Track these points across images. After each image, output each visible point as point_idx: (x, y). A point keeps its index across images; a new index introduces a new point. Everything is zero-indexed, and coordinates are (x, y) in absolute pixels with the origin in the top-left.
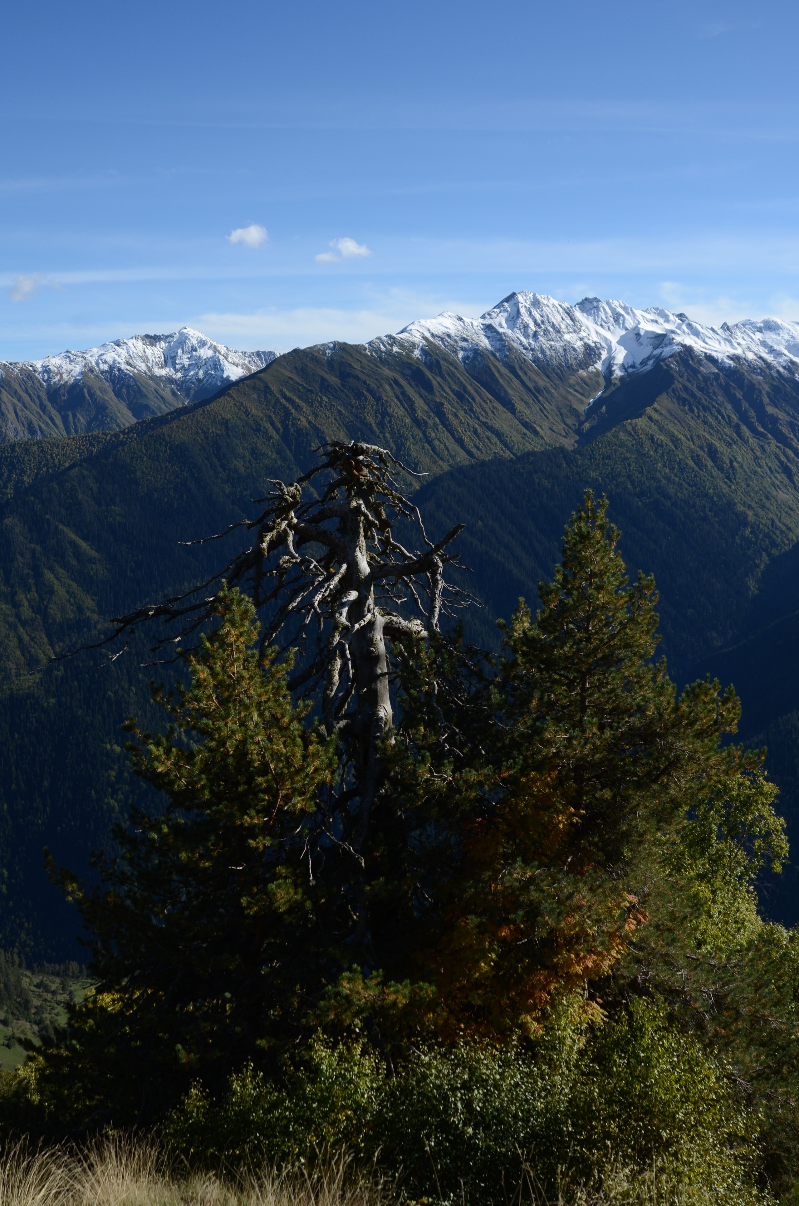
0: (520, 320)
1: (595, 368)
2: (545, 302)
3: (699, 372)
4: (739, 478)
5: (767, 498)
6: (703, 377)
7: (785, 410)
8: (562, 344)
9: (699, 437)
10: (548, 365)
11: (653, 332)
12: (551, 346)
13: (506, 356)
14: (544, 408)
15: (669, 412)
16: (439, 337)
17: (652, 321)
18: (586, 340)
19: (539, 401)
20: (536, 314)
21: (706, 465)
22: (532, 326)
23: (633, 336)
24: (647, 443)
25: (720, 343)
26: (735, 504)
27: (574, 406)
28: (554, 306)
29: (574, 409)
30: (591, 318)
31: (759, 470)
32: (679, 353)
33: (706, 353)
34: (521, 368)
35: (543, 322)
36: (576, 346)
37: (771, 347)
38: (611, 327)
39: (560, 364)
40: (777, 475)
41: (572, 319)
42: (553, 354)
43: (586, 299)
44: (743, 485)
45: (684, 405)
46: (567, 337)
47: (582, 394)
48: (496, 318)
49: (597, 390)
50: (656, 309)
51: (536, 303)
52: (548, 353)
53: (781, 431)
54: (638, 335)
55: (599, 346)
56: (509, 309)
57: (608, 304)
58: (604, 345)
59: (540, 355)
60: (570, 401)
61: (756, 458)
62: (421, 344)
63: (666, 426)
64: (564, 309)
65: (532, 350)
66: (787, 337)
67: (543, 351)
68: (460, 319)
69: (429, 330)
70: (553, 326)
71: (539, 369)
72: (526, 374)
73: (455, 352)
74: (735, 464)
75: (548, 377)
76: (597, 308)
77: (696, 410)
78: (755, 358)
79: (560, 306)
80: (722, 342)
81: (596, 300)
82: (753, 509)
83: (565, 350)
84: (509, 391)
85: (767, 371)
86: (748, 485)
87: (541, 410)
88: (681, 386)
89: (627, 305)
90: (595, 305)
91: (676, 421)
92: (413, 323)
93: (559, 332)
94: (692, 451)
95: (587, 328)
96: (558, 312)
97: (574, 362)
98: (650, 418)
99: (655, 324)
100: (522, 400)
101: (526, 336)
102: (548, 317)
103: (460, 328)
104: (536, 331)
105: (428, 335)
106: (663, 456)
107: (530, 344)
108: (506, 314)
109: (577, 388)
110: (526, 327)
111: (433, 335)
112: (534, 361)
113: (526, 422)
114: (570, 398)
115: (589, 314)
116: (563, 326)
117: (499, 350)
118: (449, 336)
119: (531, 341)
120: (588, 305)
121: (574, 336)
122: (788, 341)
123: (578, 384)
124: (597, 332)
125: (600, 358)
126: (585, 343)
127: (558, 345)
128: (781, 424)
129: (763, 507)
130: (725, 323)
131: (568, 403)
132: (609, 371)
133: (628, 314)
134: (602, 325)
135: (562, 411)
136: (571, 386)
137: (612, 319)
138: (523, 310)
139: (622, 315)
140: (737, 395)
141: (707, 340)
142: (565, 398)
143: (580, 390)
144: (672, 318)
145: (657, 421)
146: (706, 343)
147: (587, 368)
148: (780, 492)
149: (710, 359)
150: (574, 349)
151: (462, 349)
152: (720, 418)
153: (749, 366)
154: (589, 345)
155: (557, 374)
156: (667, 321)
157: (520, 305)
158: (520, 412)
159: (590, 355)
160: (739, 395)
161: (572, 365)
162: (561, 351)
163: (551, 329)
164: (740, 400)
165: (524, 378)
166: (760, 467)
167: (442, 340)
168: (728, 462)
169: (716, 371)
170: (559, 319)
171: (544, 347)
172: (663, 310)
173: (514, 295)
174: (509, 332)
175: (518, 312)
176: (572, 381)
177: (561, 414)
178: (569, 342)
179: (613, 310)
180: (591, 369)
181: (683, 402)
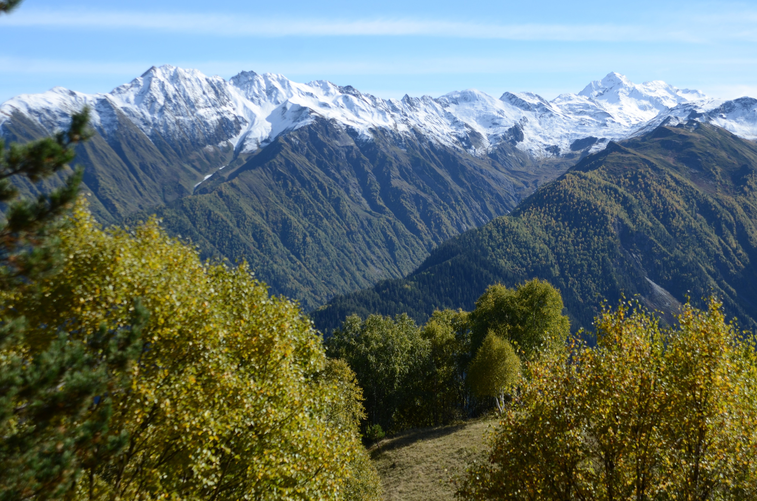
0: (148, 95)
1: (228, 143)
2: (188, 76)
3: (325, 145)
4: (310, 254)
5: (342, 274)
6: (329, 150)
7: (415, 184)
8: (192, 118)
9: (275, 212)
10: (168, 141)
11: (299, 105)
12: (177, 122)
13: (114, 132)
14: (142, 185)
15: (250, 187)
16: (37, 112)
17: (308, 94)
18: (226, 115)
19: (138, 178)
20: (171, 89)
21: (267, 241)
22: (161, 101)
23: (281, 110)
24: (202, 219)
25: (373, 115)
26: (287, 280)
27: (182, 183)
28: (197, 80)
29: (180, 185)
30: (243, 92)
31: (349, 245)
32: (309, 127)
33: (348, 126)
34: (129, 143)
35: (175, 96)
36: (208, 121)
37: (455, 118)
38: (262, 101)
39: (183, 139)
40: (377, 249)
41: (216, 93)
42: (178, 129)
43: (243, 73)
44: (313, 261)
45: (278, 180)
46: (201, 112)
47: (199, 170)
48: (125, 92)
49: (218, 165)
50: (320, 82)
51: (175, 78)
52: (172, 128)
53: (402, 204)
54: (285, 108)
55: (240, 120)
56: (141, 84)
57: (265, 77)
58: (248, 119)
59: (162, 131)
60: (178, 177)
61: (350, 233)
62: (4, 120)
63: (235, 202)
64: (210, 83)
65: (155, 125)
66: (480, 108)
67: (166, 127)
68: (72, 94)
69: (27, 105)
70: (188, 101)
71: (156, 144)
72: (133, 149)
73: (52, 128)
74: (309, 239)
75: (163, 152)
76: (252, 82)
77: (290, 184)
78: (407, 130)
79: (207, 80)
80: (376, 114)
81: (253, 73)
82: (312, 285)
83: (194, 125)
84: (99, 167)
85: (417, 143)
86: (319, 261)
87: (136, 187)
88: (283, 161)
89: (286, 78)
90: (250, 78)
91: (254, 196)
92: (12, 99)
93: (193, 106)
94: (255, 226)
95: (236, 103)
96: (201, 86)
97: (201, 137)
98: (220, 194)
99: (310, 98)
100: (113, 176)
101: (152, 111)
102: (184, 91)
103: (69, 103)
104: (164, 106)
105: (24, 110)
106: (216, 232)
107: (154, 119)
108: (136, 90)
109: (197, 164)
110: (153, 101)
111: (30, 111)
112: (151, 137)
113: (108, 199)
114: (182, 173)
115: (243, 89)
116: (201, 101)
117: (109, 126)
118: (48, 111)
119: (156, 116)
120: (243, 79)
121: (212, 110)
122: (480, 111)
123: (199, 159)
124: (245, 107)
125: (237, 132)
126: (223, 118)
127: (186, 120)
128: (403, 198)
129: (328, 283)
130: (407, 96)
131: (176, 179)
132: (241, 146)
133: (284, 87)
134: (252, 100)
135: (166, 188)
136: (189, 162)
137: (264, 93)
138: (155, 85)
139: (276, 89)
140: (366, 168)
141: (360, 113)
142: (176, 174)
143: (198, 166)
144: (333, 90)
145: (228, 197)
146: (358, 116)
147: (218, 143)
148: (372, 267)
149: (352, 132)
150: (207, 124)
151: (60, 124)
152: (319, 192)
153: (394, 138)
154: (227, 120)
155: (176, 150)
156: (327, 94)
157: (154, 79)
158: (103, 189)
159: (224, 129)
160: (368, 168)
161: (198, 140)
162: (189, 126)
163: (182, 103)
164: (368, 173)
165: (129, 154)
166: (353, 241)
167: (39, 114)
168: (300, 237)
169: (353, 144)
170: (199, 92)
171: (168, 121)
172: (326, 83)
173: (153, 68)
174: (133, 108)
175: (149, 87)
176: (192, 157)
177: (164, 191)
178: (202, 117)
179: (268, 83)
180: (223, 144)
181: (278, 176)
